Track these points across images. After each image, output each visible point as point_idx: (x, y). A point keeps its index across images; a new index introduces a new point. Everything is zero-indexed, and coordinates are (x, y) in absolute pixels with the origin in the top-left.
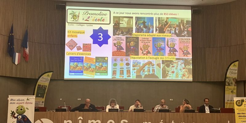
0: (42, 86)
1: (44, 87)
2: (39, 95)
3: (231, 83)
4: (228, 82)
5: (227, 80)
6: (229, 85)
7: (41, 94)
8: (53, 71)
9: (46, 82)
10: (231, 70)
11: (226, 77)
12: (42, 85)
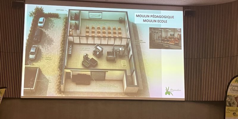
3: (233, 103)
4: (229, 102)
5: (228, 99)
6: (230, 105)
8: (7, 86)
10: (232, 87)
11: (226, 96)
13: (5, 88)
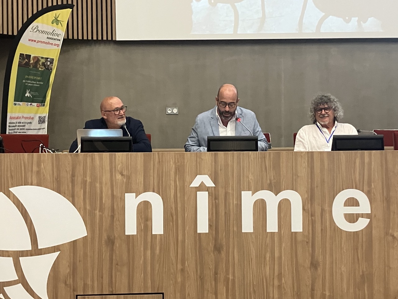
0: (37, 60)
1: (43, 64)
2: (27, 94)
7: (32, 89)
9: (48, 43)
12: (35, 57)
13: (71, 6)
